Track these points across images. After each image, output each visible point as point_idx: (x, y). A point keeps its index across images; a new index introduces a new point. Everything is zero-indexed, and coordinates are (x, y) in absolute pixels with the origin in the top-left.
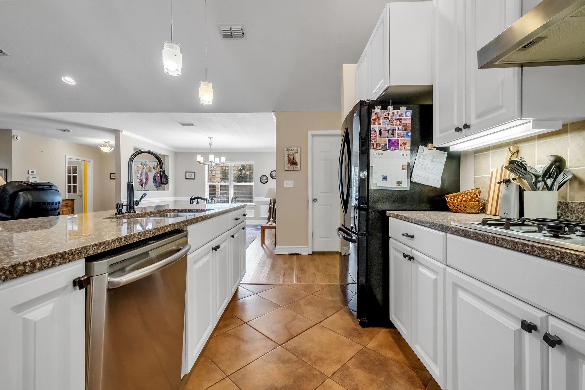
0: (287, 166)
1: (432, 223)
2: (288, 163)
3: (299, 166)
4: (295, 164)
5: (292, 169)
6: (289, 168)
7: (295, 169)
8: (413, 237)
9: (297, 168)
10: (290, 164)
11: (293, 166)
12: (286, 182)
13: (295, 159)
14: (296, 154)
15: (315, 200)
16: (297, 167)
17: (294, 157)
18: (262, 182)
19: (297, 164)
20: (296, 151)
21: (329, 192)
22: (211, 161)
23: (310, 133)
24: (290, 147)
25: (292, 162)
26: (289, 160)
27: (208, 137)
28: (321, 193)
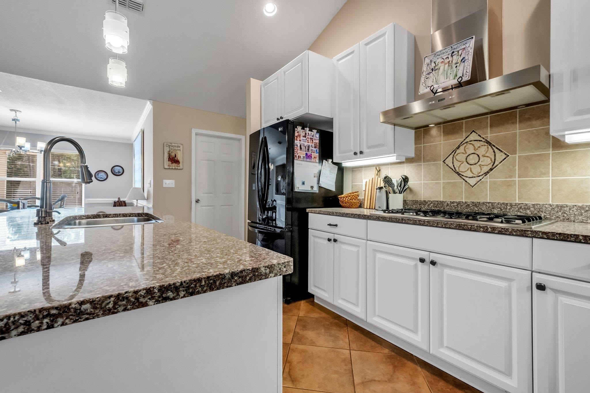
0: (167, 163)
1: (356, 214)
2: (169, 161)
3: (181, 165)
4: (177, 162)
5: (174, 168)
6: (169, 166)
7: (177, 168)
8: (336, 225)
9: (179, 167)
10: (171, 162)
11: (174, 164)
12: (165, 181)
13: (177, 157)
14: (178, 152)
15: (197, 201)
16: (178, 165)
17: (175, 155)
18: (99, 179)
19: (179, 162)
20: (178, 148)
21: (212, 193)
22: (19, 146)
23: (194, 131)
24: (171, 143)
25: (174, 160)
26: (170, 157)
27: (12, 110)
28: (204, 193)
